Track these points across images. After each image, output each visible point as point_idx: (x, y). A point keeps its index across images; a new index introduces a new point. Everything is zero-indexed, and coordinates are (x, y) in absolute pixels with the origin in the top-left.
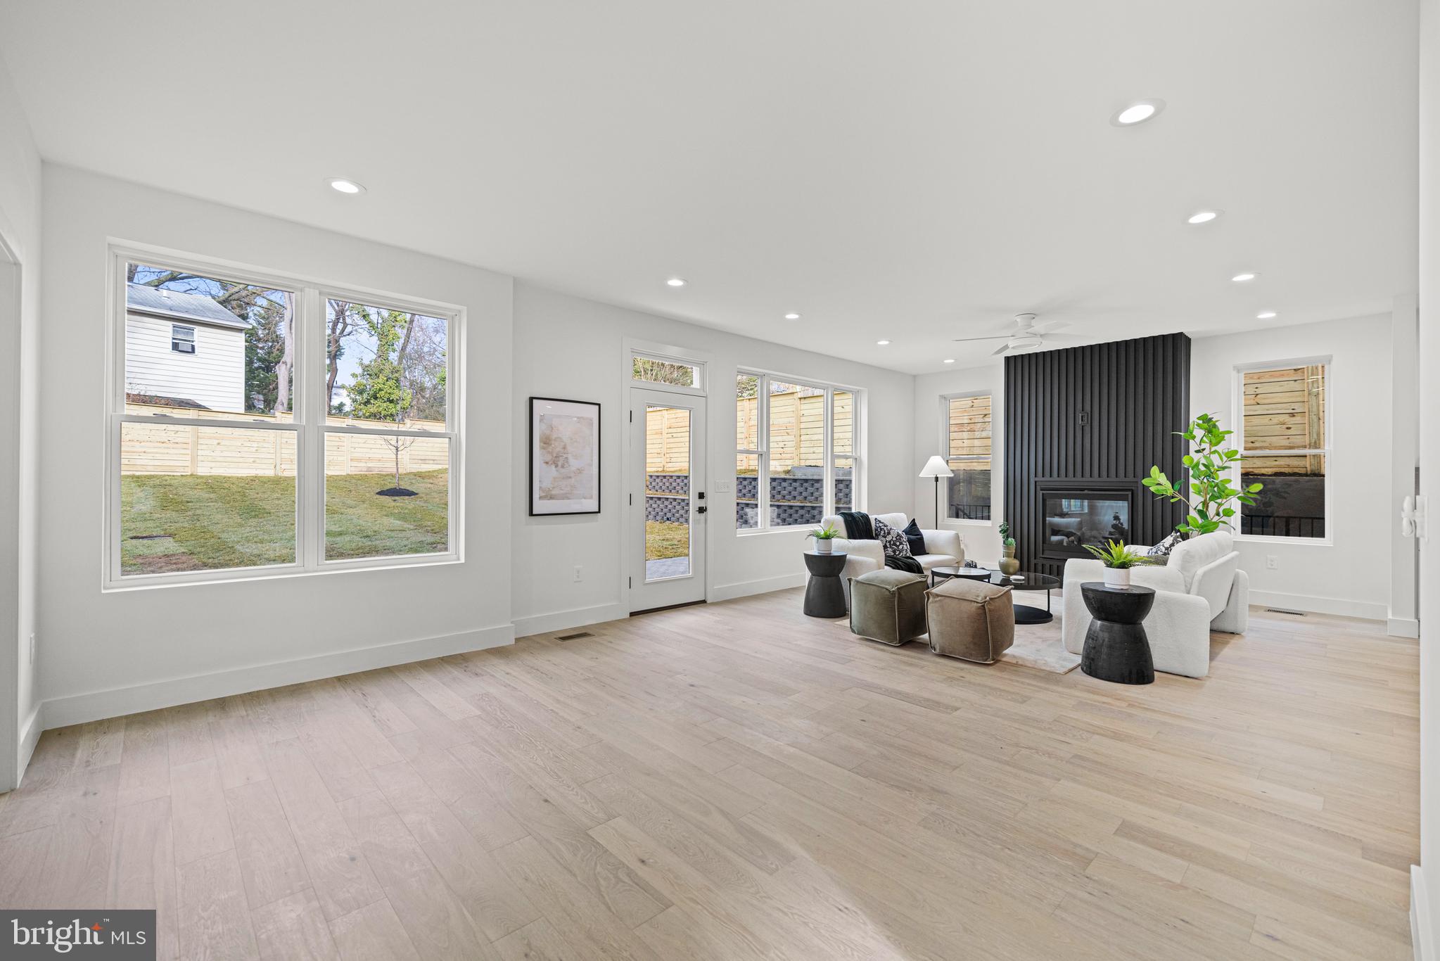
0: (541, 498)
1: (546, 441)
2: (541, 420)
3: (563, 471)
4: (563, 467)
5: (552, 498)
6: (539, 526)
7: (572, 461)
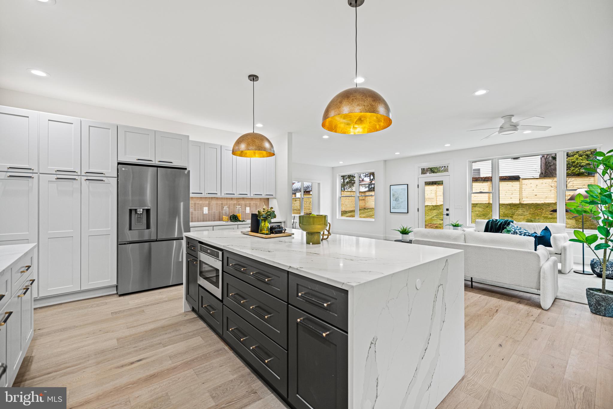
0: (393, 208)
1: (394, 195)
2: (392, 190)
3: (398, 202)
4: (398, 201)
5: (395, 209)
6: (393, 216)
7: (400, 200)
